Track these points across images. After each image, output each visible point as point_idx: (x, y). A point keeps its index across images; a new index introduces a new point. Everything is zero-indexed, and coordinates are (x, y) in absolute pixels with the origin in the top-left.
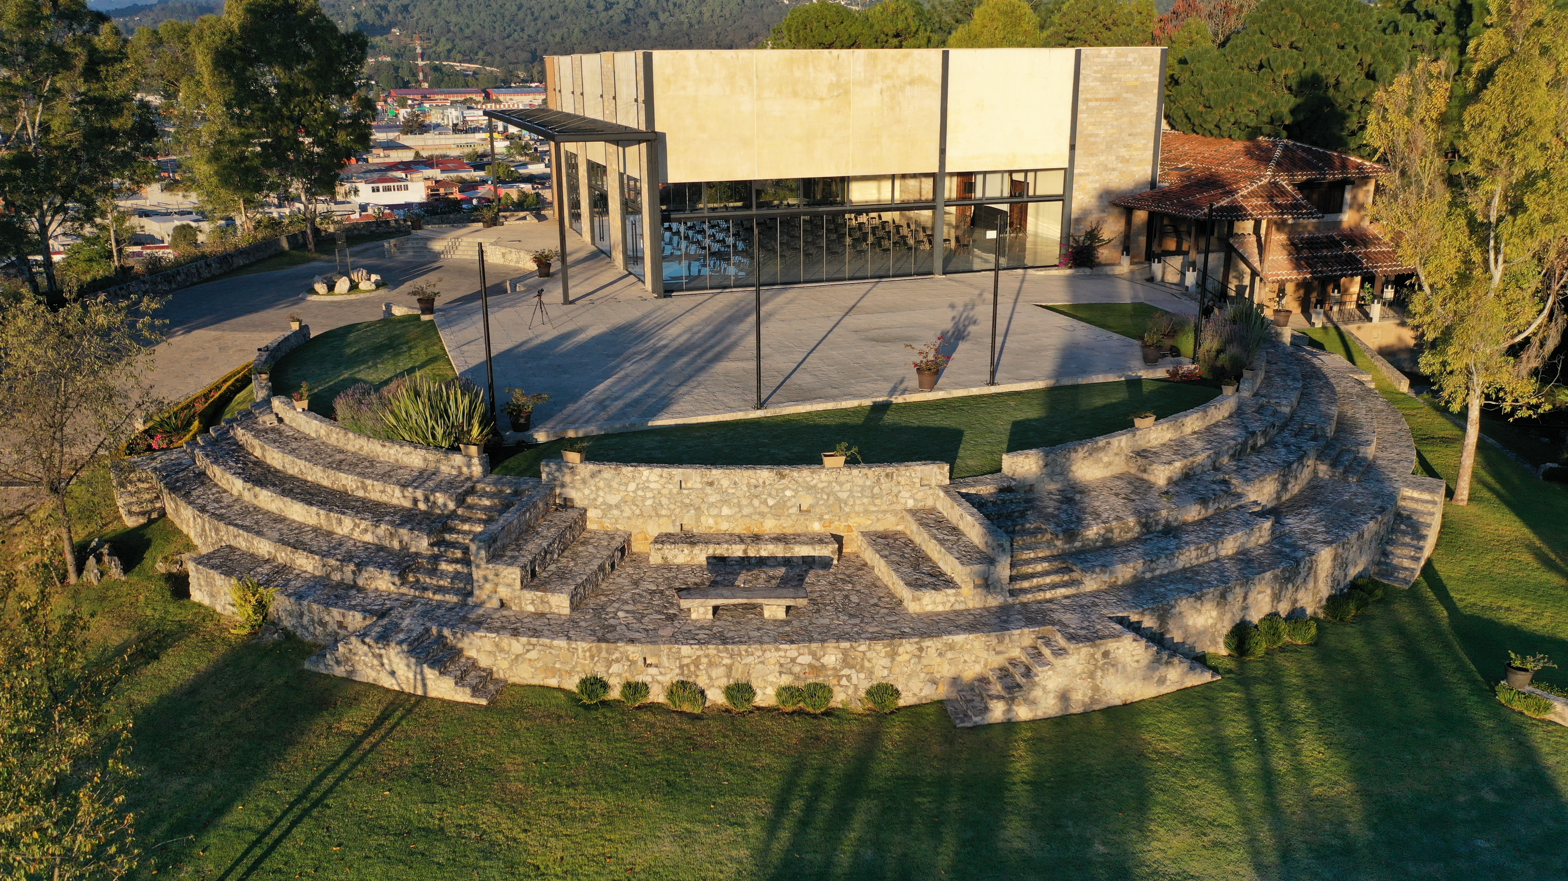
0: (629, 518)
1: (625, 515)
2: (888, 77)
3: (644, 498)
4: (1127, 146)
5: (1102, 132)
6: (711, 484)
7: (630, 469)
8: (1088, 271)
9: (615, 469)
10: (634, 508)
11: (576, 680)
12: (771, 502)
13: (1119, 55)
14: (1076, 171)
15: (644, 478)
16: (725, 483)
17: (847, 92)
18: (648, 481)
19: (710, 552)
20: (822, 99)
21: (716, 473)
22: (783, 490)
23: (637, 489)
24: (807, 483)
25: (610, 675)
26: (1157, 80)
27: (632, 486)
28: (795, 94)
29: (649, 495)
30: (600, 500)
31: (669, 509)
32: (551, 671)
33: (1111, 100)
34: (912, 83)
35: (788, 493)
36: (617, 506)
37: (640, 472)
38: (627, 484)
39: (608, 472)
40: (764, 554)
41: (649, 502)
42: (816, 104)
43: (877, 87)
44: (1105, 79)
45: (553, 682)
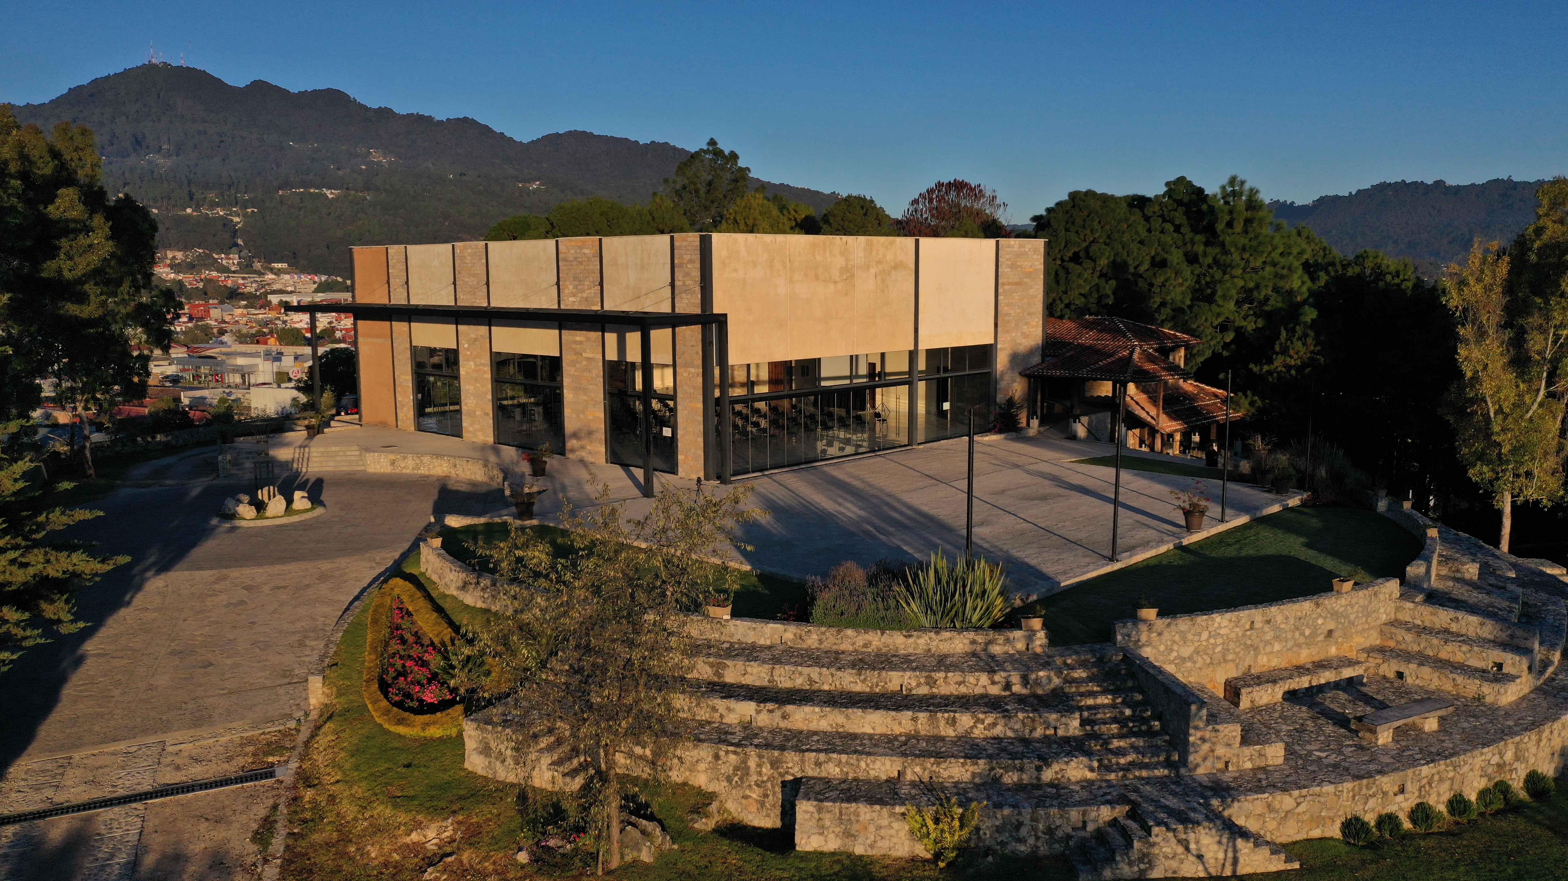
0: (1200, 669)
1: (1198, 665)
2: (879, 262)
3: (1215, 645)
4: (1027, 324)
5: (1012, 312)
6: (1268, 622)
7: (1205, 617)
8: (1014, 434)
9: (1192, 620)
10: (1205, 657)
11: (1338, 825)
12: (1307, 632)
13: (1021, 246)
14: (999, 346)
15: (1216, 625)
16: (1280, 619)
17: (852, 276)
18: (1220, 627)
19: (1286, 688)
20: (835, 282)
21: (1275, 611)
22: (1317, 619)
23: (1210, 636)
24: (1333, 608)
25: (1366, 812)
26: (1042, 267)
27: (1205, 635)
28: (817, 277)
29: (1220, 641)
30: (1175, 654)
31: (1235, 653)
32: (1317, 820)
33: (1017, 284)
34: (895, 268)
35: (1320, 621)
36: (1190, 658)
37: (1213, 620)
38: (1200, 634)
39: (1183, 623)
40: (1323, 681)
41: (1219, 649)
42: (832, 286)
43: (873, 271)
44: (1013, 266)
45: (1316, 833)
